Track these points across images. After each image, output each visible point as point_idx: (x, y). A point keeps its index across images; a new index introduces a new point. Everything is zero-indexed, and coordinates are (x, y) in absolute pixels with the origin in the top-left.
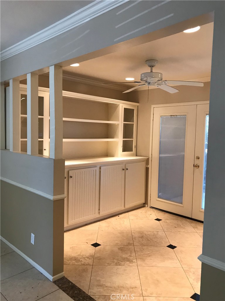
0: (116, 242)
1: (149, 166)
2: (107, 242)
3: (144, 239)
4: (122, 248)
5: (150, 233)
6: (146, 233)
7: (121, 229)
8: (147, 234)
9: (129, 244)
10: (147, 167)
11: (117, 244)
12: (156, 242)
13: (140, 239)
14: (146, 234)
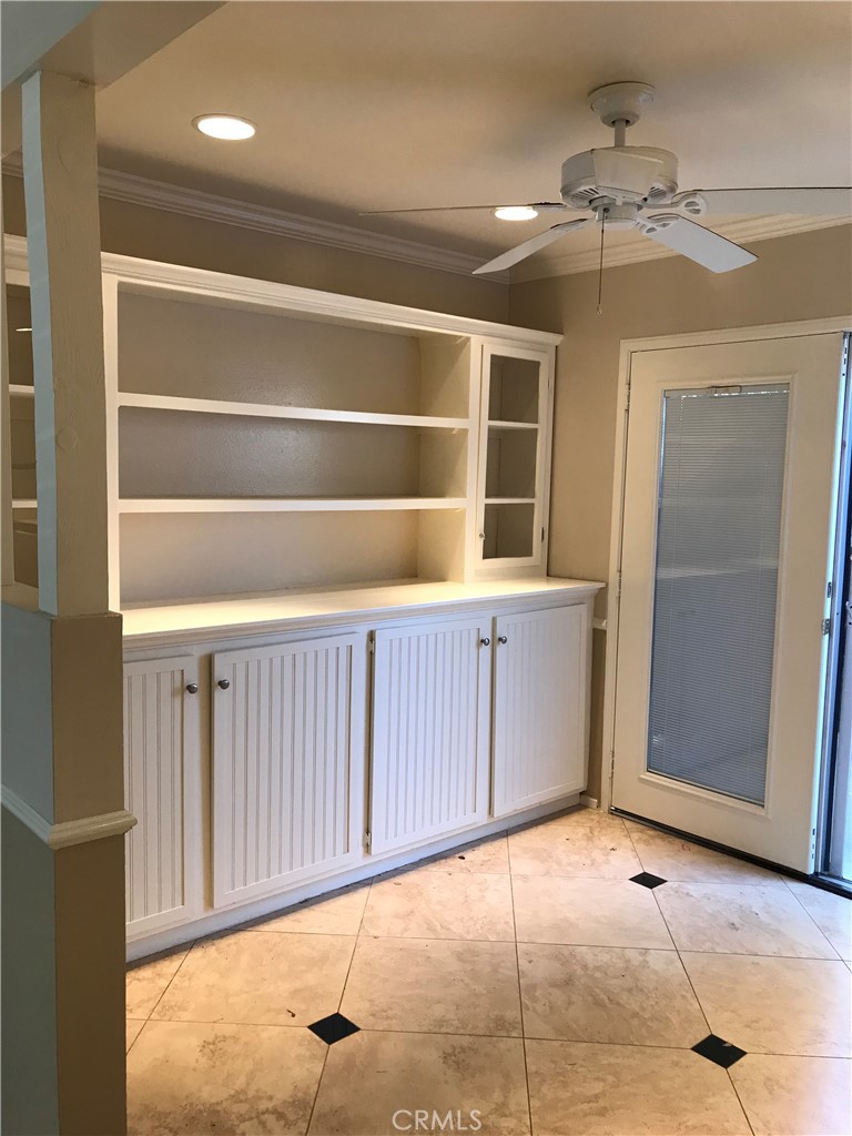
0: (438, 1011)
1: (609, 625)
2: (390, 1013)
3: (574, 998)
4: (463, 1050)
5: (605, 958)
6: (589, 957)
7: (468, 932)
8: (591, 966)
9: (500, 1027)
10: (598, 627)
11: (441, 1022)
12: (635, 1015)
13: (556, 993)
14: (585, 967)
